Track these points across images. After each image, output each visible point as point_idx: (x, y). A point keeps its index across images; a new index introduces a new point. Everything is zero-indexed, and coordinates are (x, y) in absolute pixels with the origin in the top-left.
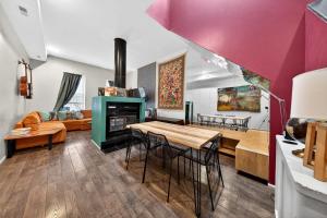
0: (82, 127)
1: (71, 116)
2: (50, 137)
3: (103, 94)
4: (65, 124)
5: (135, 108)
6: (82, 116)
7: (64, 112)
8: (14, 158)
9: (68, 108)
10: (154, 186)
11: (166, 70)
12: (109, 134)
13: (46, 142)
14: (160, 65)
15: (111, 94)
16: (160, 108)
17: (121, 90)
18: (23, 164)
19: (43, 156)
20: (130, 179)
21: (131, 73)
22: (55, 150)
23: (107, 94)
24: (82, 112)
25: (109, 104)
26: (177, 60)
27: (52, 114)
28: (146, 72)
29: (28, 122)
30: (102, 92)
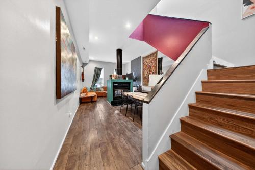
0: (103, 95)
1: (98, 89)
2: (92, 98)
3: (111, 78)
4: (96, 93)
5: (127, 85)
6: (103, 90)
7: (95, 87)
8: (82, 105)
9: (97, 86)
10: (130, 118)
11: (147, 61)
12: (114, 98)
13: (90, 100)
14: (144, 58)
15: (115, 78)
16: (143, 85)
17: (120, 75)
18: (85, 107)
19: (90, 105)
20: (121, 115)
21: (126, 64)
22: (94, 103)
23: (113, 78)
24: (103, 87)
25: (114, 83)
26: (153, 54)
27: (91, 89)
28: (136, 62)
29: (84, 91)
30: (111, 76)
